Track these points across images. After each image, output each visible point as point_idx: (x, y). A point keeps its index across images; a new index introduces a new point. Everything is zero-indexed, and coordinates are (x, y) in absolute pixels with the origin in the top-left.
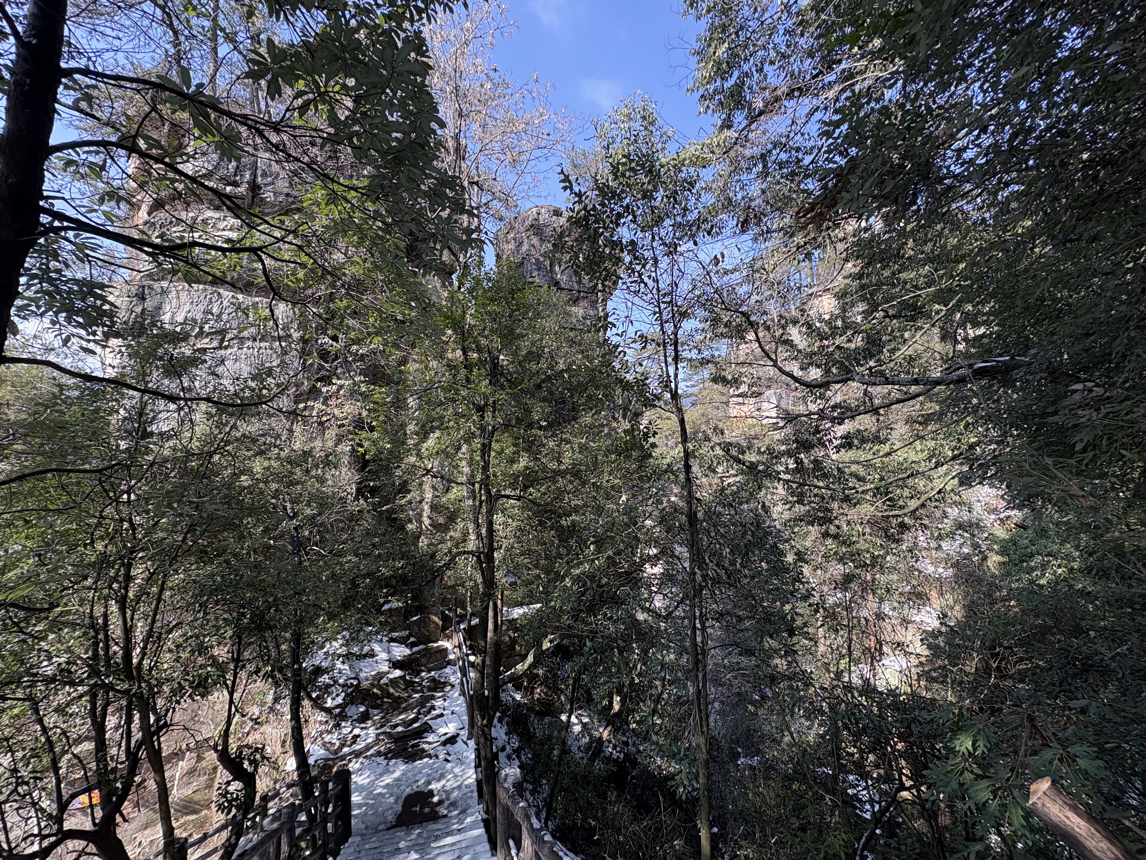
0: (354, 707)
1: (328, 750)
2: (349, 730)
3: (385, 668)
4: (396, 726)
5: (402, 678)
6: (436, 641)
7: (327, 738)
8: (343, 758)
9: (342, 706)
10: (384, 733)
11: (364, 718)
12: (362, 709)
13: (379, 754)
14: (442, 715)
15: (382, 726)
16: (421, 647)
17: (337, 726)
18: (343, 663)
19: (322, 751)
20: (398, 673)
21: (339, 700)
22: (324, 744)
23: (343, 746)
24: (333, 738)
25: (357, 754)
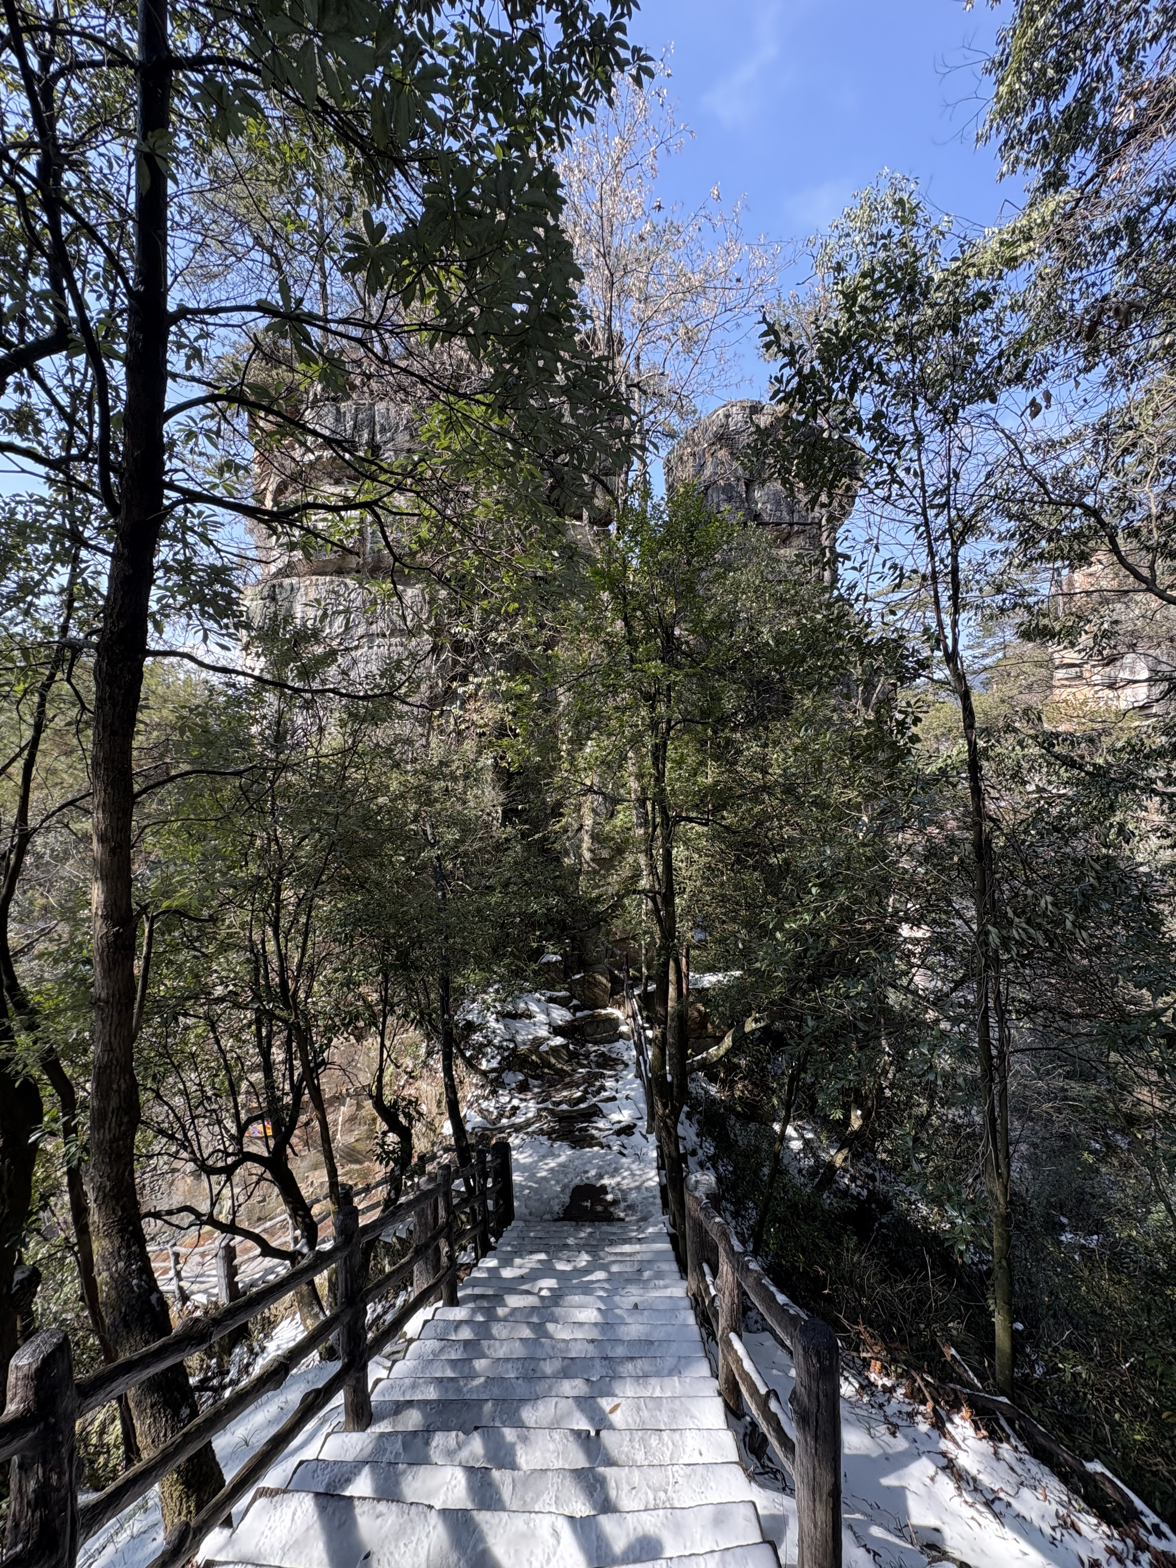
0: (511, 1074)
1: (485, 1118)
2: (507, 1099)
3: (543, 1032)
4: (559, 1103)
5: (565, 1047)
6: (604, 1007)
7: (484, 1104)
8: (502, 1130)
9: (499, 1071)
10: (545, 1109)
11: (523, 1087)
12: (521, 1077)
13: (541, 1132)
14: (614, 1099)
15: (543, 1101)
16: (587, 1012)
17: (494, 1092)
18: (497, 1020)
19: (479, 1119)
20: (559, 1041)
21: (494, 1064)
22: (481, 1111)
23: (501, 1116)
24: (490, 1105)
25: (518, 1129)
